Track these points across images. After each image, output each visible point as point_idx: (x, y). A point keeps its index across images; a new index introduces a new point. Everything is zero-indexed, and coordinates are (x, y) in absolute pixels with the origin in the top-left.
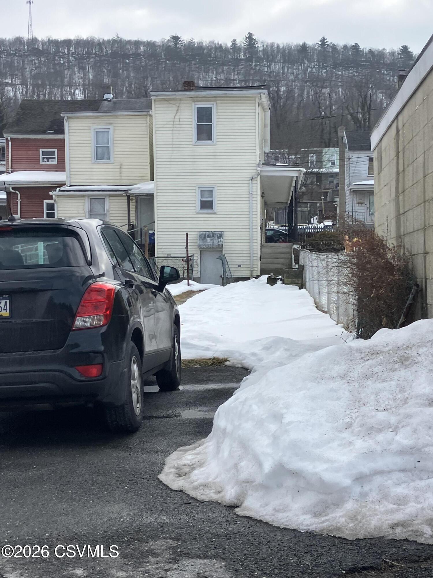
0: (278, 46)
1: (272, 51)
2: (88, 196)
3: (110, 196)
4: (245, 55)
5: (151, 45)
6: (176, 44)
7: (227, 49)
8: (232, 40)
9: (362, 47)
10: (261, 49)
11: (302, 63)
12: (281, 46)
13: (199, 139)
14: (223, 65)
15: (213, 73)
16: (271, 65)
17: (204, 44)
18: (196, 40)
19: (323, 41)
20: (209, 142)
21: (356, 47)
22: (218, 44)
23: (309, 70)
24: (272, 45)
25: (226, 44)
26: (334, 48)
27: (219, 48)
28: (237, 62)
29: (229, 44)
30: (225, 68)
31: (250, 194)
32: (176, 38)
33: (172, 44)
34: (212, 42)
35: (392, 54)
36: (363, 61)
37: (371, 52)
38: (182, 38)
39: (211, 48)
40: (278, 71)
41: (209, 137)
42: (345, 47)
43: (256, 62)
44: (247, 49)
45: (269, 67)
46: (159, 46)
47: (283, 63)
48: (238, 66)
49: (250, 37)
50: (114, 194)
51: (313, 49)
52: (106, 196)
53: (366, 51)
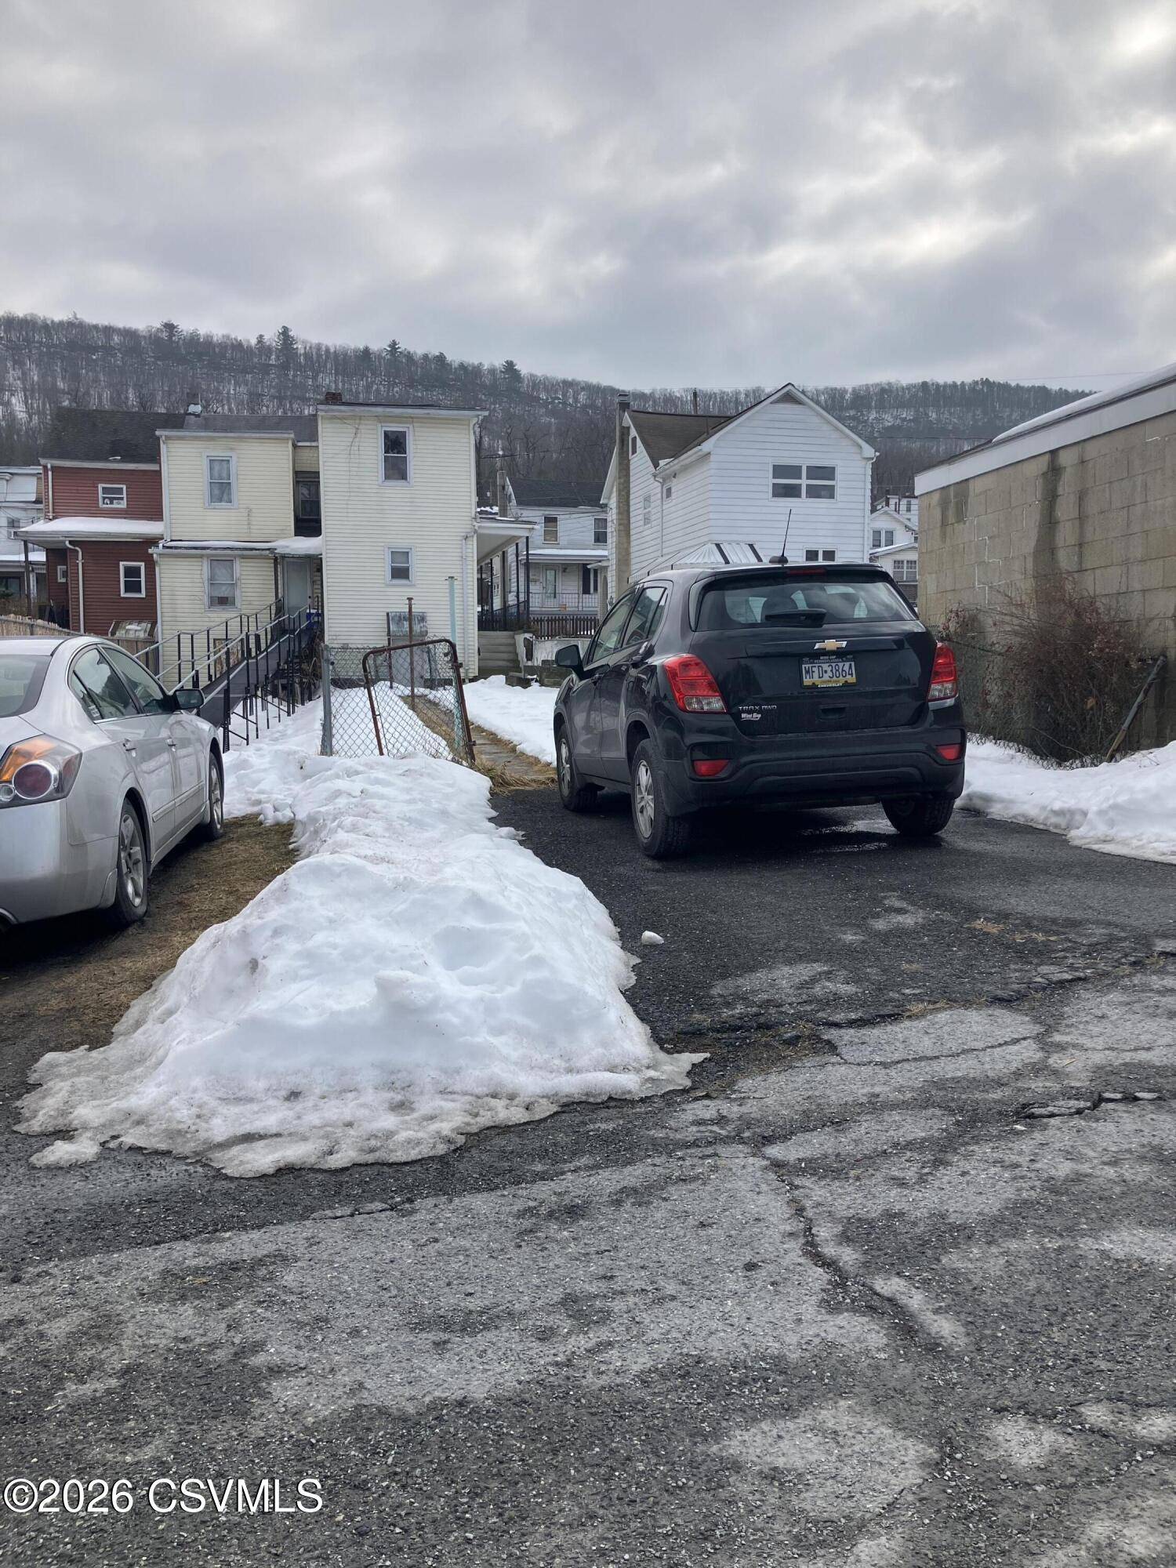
0: (327, 350)
1: (319, 356)
2: (208, 556)
3: (243, 557)
4: (278, 358)
5: (130, 334)
6: (171, 335)
7: (250, 348)
8: (257, 335)
9: (449, 358)
10: (302, 351)
11: (364, 376)
12: (332, 350)
13: (387, 477)
14: (245, 371)
15: (229, 383)
16: (317, 375)
17: (215, 339)
18: (203, 331)
19: (393, 345)
20: (402, 483)
21: (441, 358)
22: (236, 339)
23: (375, 387)
24: (319, 347)
25: (248, 341)
26: (409, 357)
27: (238, 346)
28: (266, 369)
29: (253, 342)
30: (249, 377)
31: (463, 558)
32: (170, 327)
33: (165, 335)
34: (228, 337)
35: (492, 371)
36: (453, 380)
37: (462, 366)
38: (181, 327)
39: (226, 347)
40: (329, 386)
41: (403, 476)
42: (426, 357)
43: (295, 370)
44: (281, 351)
45: (315, 378)
46: (144, 337)
47: (336, 374)
48: (269, 374)
49: (285, 332)
50: (248, 554)
51: (379, 357)
52: (235, 556)
53: (456, 364)
